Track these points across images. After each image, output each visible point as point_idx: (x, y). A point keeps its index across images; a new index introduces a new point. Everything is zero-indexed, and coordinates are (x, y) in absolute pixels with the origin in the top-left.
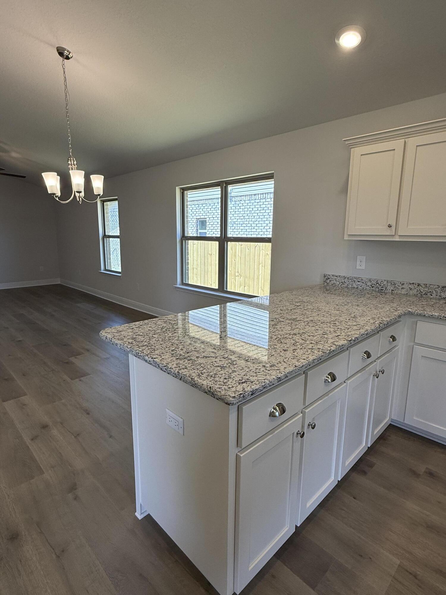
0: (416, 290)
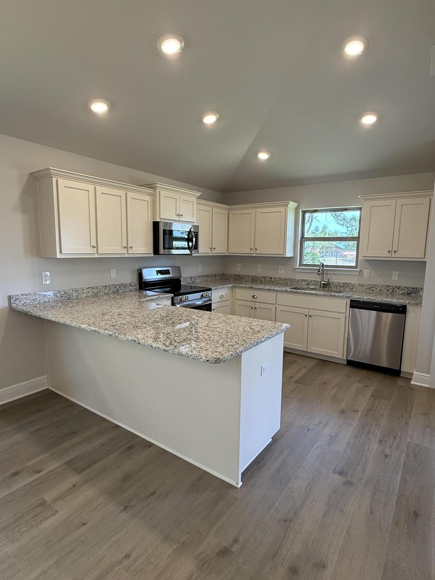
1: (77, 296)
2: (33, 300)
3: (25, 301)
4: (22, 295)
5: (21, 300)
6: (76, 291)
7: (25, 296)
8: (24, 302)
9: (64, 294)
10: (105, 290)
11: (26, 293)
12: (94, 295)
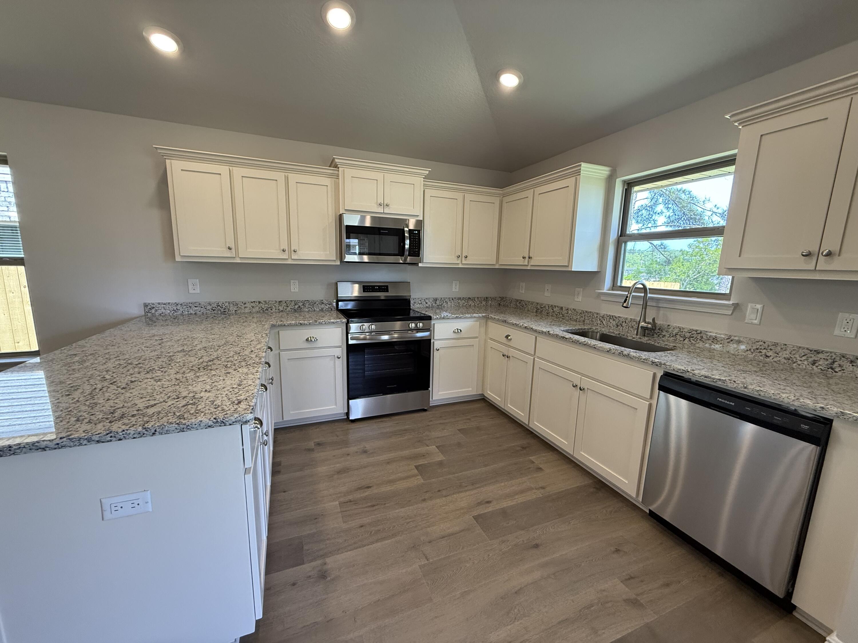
0: (258, 308)
1: (235, 311)
2: (173, 311)
3: (163, 310)
4: (159, 304)
5: (157, 309)
6: (235, 304)
7: (163, 305)
8: (161, 312)
9: (216, 307)
10: (278, 307)
11: (164, 302)
12: (261, 311)
